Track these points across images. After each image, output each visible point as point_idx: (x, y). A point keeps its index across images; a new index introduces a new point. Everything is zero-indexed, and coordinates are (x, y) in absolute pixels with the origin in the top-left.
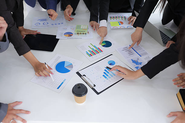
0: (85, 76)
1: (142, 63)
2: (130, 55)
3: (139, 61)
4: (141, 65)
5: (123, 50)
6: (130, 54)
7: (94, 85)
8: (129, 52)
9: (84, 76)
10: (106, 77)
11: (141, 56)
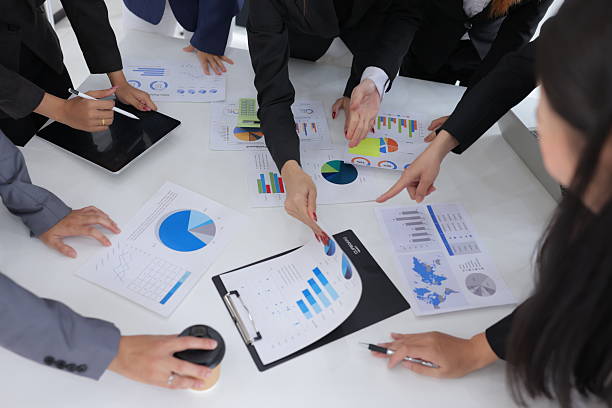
0: (238, 295)
1: (444, 279)
2: (414, 241)
3: (438, 272)
4: (440, 284)
5: (398, 219)
6: (415, 238)
7: (258, 333)
8: (417, 229)
9: (234, 296)
10: (305, 310)
11: (451, 254)
